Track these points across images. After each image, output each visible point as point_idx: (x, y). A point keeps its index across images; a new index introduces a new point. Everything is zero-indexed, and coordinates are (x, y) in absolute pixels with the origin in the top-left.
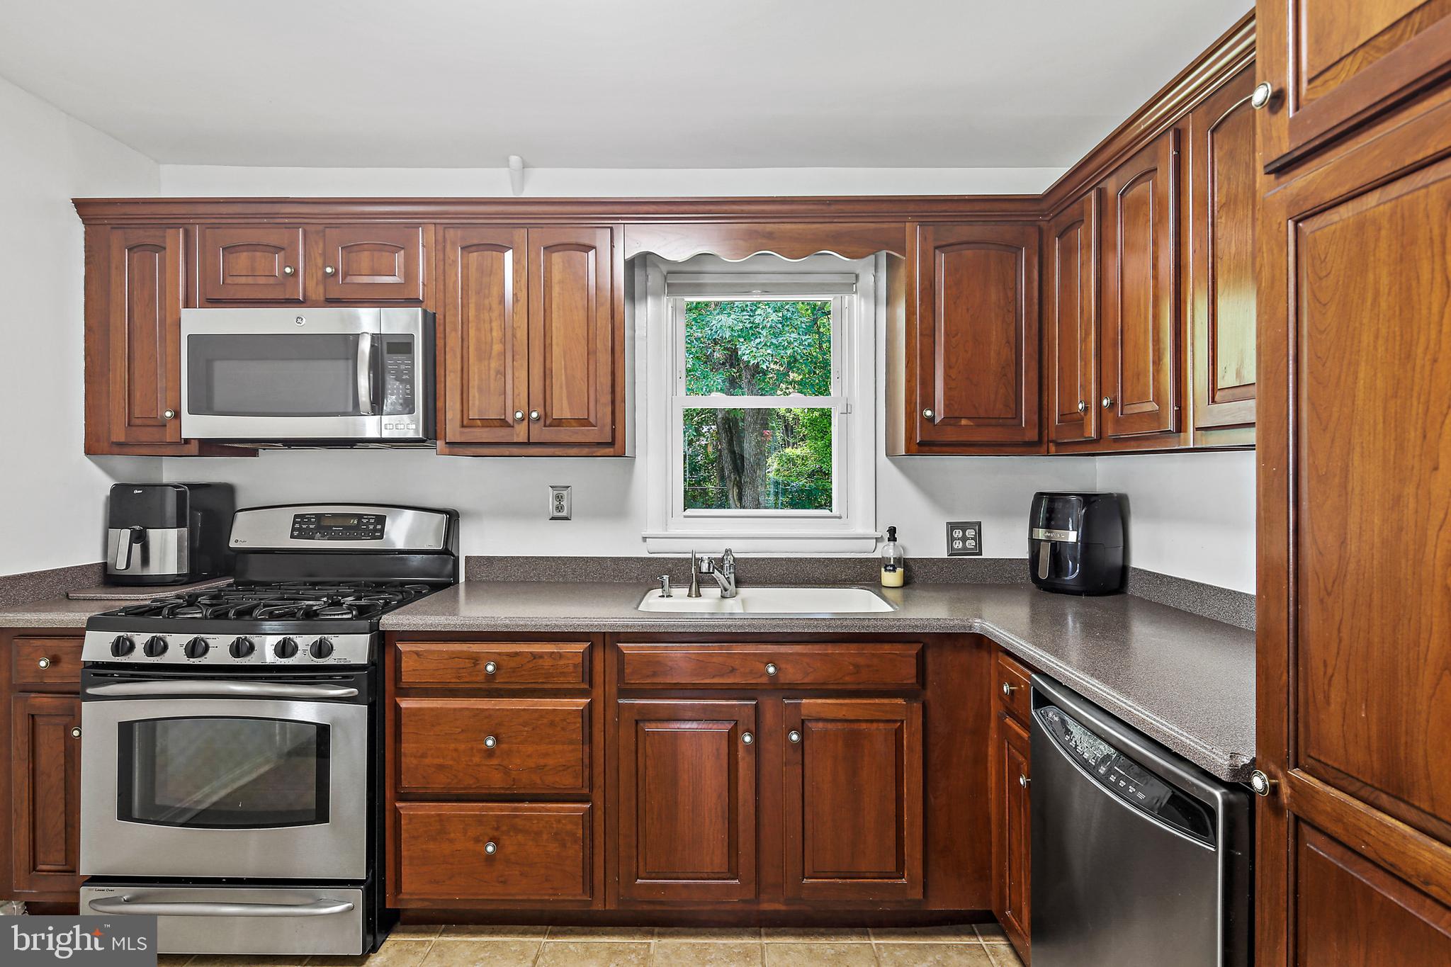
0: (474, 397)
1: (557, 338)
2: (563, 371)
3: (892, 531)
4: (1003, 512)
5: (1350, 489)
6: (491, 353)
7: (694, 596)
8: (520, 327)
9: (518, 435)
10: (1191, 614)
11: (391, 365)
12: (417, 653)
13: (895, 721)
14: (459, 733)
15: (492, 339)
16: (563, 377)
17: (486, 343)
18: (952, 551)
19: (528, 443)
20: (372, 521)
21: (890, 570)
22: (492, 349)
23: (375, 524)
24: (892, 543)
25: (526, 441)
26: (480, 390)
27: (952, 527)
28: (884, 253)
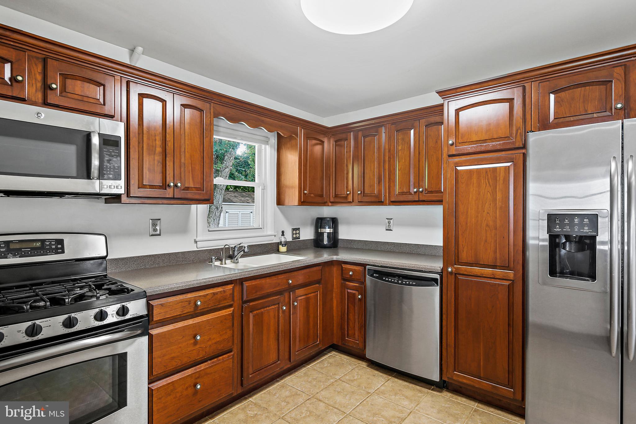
0: (146, 173)
1: (187, 149)
2: (190, 165)
3: (283, 232)
4: (305, 224)
5: (468, 215)
6: (155, 152)
7: (224, 264)
8: (170, 141)
9: (169, 194)
10: (362, 249)
11: (106, 151)
12: (162, 305)
13: (316, 292)
14: (182, 338)
15: (156, 145)
16: (190, 168)
17: (153, 146)
18: (293, 238)
19: (173, 198)
20: (54, 243)
21: (284, 246)
22: (156, 150)
23: (56, 245)
24: (283, 236)
25: (173, 197)
26: (149, 170)
27: (294, 229)
28: (276, 132)
